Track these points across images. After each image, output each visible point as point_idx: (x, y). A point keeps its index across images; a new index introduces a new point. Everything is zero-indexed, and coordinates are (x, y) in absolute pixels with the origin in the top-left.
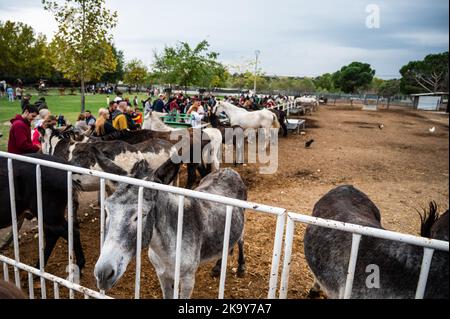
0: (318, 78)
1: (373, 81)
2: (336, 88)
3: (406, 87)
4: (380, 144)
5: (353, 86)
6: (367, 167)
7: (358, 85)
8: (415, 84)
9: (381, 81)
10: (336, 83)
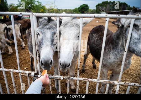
0: (74, 9)
1: (89, 10)
2: (79, 12)
3: (97, 11)
4: (90, 25)
5: (84, 11)
6: (86, 31)
7: (85, 11)
8: (100, 10)
9: (91, 10)
10: (79, 10)
